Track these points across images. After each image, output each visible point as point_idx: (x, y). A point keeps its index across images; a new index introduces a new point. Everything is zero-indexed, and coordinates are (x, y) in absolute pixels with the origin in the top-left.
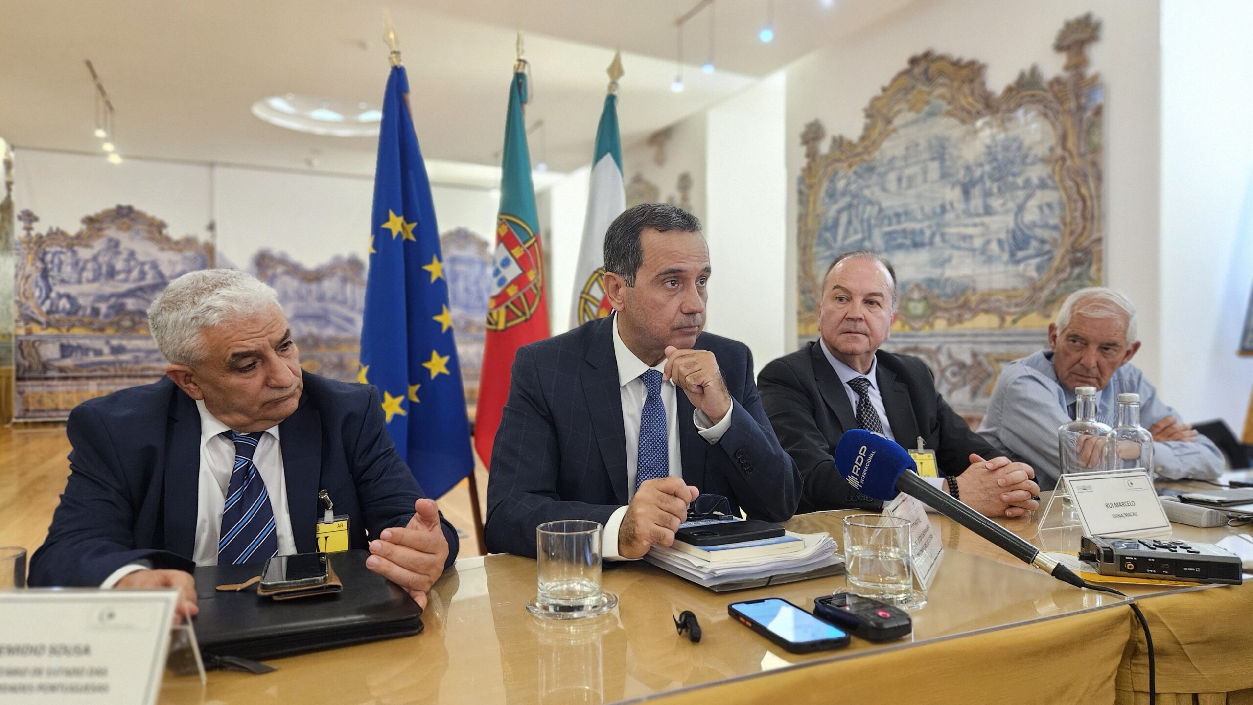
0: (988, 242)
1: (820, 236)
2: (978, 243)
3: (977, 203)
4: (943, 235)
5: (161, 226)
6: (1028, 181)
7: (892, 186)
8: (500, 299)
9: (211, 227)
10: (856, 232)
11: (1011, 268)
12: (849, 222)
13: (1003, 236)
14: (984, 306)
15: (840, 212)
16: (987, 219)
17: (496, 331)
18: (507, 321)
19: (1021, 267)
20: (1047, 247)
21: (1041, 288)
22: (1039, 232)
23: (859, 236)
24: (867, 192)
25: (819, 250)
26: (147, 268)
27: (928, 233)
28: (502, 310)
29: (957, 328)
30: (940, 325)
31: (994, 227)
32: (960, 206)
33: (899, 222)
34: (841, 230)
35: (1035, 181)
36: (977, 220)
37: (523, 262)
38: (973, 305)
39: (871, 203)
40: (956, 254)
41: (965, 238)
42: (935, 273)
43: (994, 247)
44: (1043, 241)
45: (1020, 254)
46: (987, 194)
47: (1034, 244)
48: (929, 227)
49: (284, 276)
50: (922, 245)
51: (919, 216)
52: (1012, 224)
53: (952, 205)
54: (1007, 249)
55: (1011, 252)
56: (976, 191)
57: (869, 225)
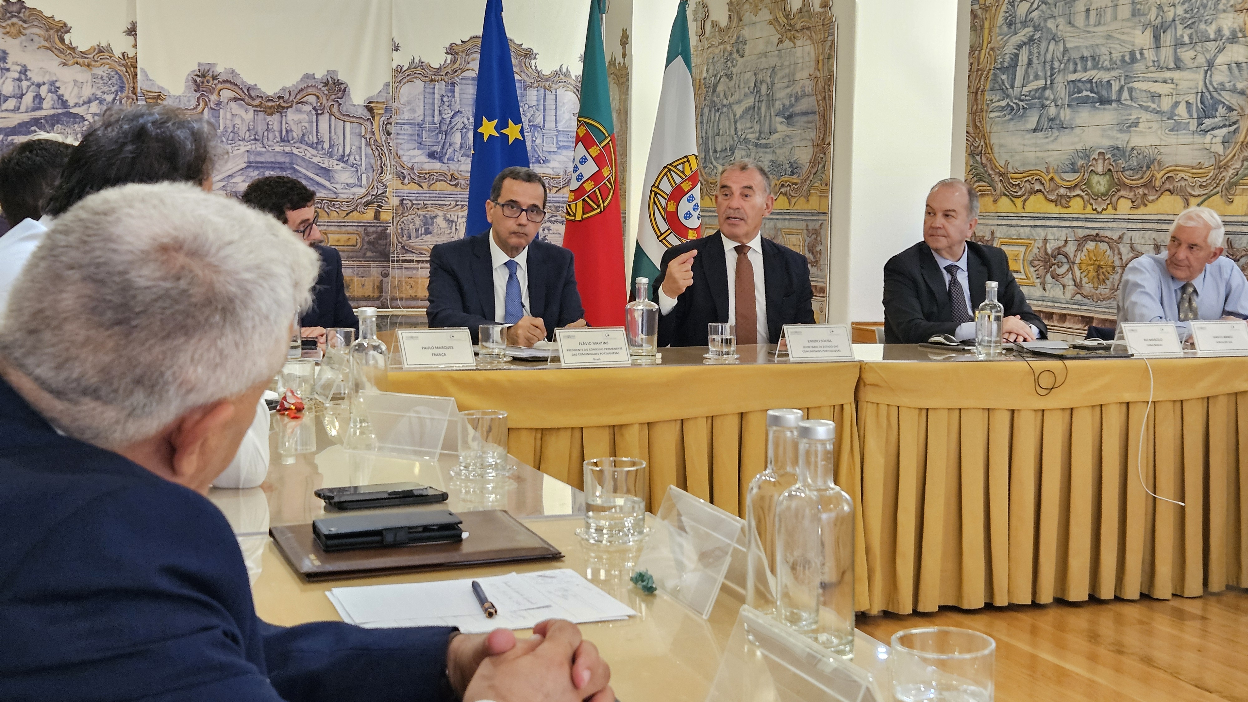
0: (1177, 104)
1: (995, 80)
2: (1166, 104)
3: (1166, 54)
4: (1131, 90)
5: (64, 28)
6: (1219, 31)
7: (1080, 20)
8: (579, 193)
9: (132, 31)
10: (1037, 77)
11: (1198, 139)
12: (1030, 63)
13: (1191, 99)
14: (1168, 186)
15: (1019, 47)
16: (1176, 75)
18: (583, 214)
19: (1208, 137)
20: (1234, 116)
21: (1226, 167)
22: (1227, 97)
23: (1041, 83)
24: (1050, 24)
25: (993, 98)
26: (44, 91)
27: (1115, 87)
28: (580, 203)
29: (1142, 212)
30: (1124, 206)
31: (1184, 85)
32: (1150, 55)
33: (1085, 70)
34: (1020, 72)
35: (1227, 33)
36: (1168, 75)
37: (599, 160)
38: (1158, 184)
39: (1054, 38)
40: (1145, 116)
41: (1155, 96)
42: (1122, 140)
43: (1182, 110)
44: (1230, 109)
45: (1208, 122)
46: (1179, 44)
47: (1221, 111)
48: (1118, 78)
49: (233, 104)
50: (1109, 102)
51: (1107, 63)
52: (1201, 84)
53: (1141, 54)
54: (1195, 115)
55: (1199, 118)
56: (1167, 39)
57: (1052, 69)
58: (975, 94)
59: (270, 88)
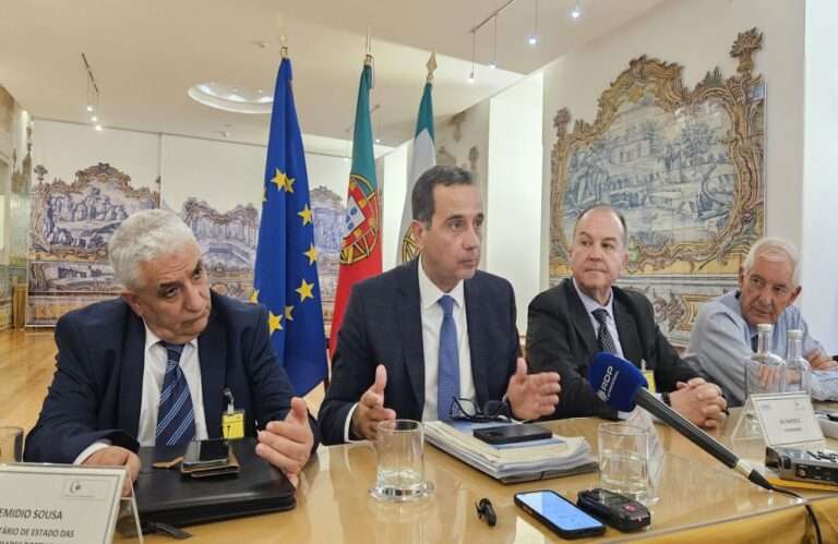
0: (684, 203)
1: (566, 197)
2: (676, 204)
3: (675, 174)
4: (651, 197)
5: (127, 178)
6: (711, 157)
7: (616, 159)
8: (350, 239)
9: (158, 181)
10: (591, 194)
11: (698, 224)
12: (586, 187)
13: (693, 200)
14: (678, 255)
15: (580, 178)
16: (682, 186)
17: (345, 265)
18: (353, 258)
19: (706, 223)
20: (725, 209)
21: (721, 241)
22: (719, 197)
23: (593, 198)
24: (598, 164)
25: (564, 208)
26: (117, 210)
27: (641, 196)
28: (351, 249)
29: (660, 273)
30: (648, 269)
31: (687, 193)
32: (664, 176)
33: (621, 188)
34: (580, 192)
35: (716, 157)
36: (679, 186)
37: (365, 211)
38: (672, 254)
39: (601, 171)
40: (660, 213)
41: (667, 200)
42: (645, 228)
43: (687, 207)
44: (722, 205)
45: (705, 214)
46: (683, 167)
47: (715, 206)
48: (642, 191)
49: (204, 219)
50: (637, 205)
51: (635, 183)
52: (700, 190)
53: (658, 175)
54: (696, 210)
55: (699, 212)
56: (675, 164)
57: (600, 189)
58: (554, 207)
59: (222, 211)
